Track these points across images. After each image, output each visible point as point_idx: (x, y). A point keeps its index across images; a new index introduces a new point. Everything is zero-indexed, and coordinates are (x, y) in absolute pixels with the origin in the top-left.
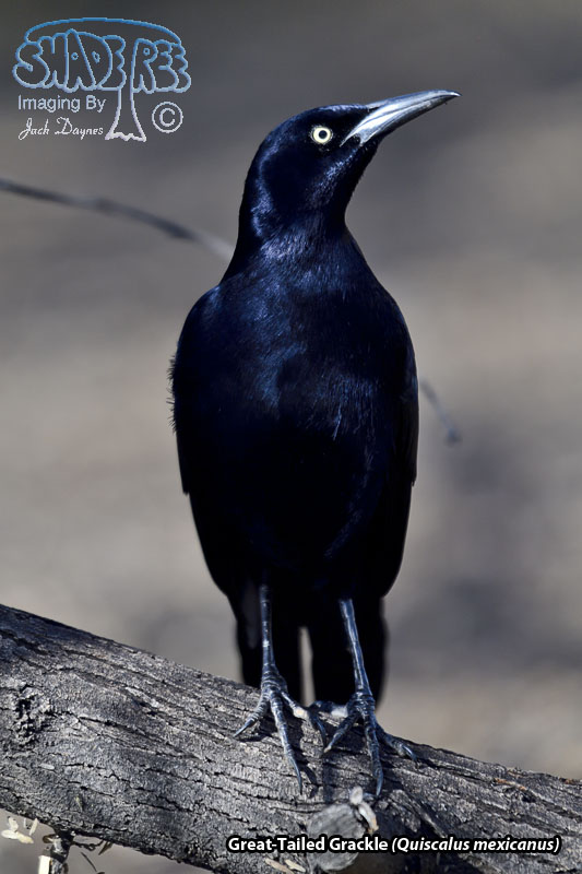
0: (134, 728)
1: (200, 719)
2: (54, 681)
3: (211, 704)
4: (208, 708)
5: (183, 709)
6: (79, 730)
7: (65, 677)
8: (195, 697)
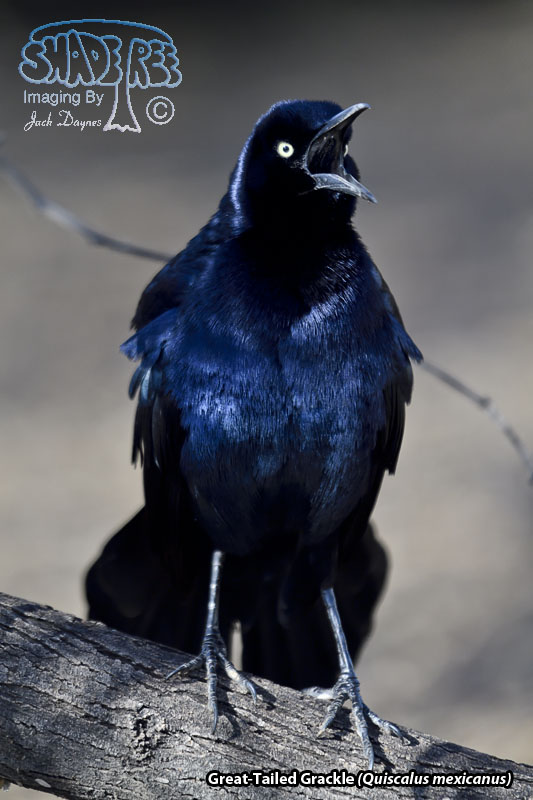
0: (243, 745)
1: (302, 737)
2: (168, 702)
3: (312, 723)
4: (309, 727)
5: (287, 728)
6: (192, 747)
7: (179, 698)
8: (298, 717)
